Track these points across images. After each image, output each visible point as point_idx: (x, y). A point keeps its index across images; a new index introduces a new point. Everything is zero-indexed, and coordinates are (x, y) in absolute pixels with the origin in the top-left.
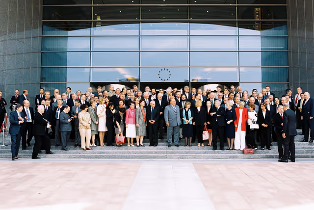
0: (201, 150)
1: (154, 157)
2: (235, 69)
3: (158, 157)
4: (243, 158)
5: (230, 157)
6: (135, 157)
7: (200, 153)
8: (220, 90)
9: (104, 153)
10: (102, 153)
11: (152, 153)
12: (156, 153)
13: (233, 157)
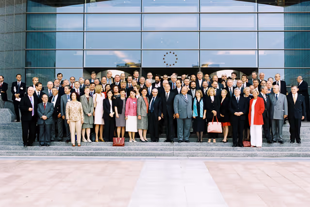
0: (214, 147)
1: (159, 155)
2: (253, 52)
3: (164, 155)
4: (264, 157)
5: (248, 155)
6: (138, 155)
7: (212, 150)
8: (235, 77)
9: (102, 150)
10: (99, 149)
11: (156, 150)
12: (161, 150)
13: (252, 155)
